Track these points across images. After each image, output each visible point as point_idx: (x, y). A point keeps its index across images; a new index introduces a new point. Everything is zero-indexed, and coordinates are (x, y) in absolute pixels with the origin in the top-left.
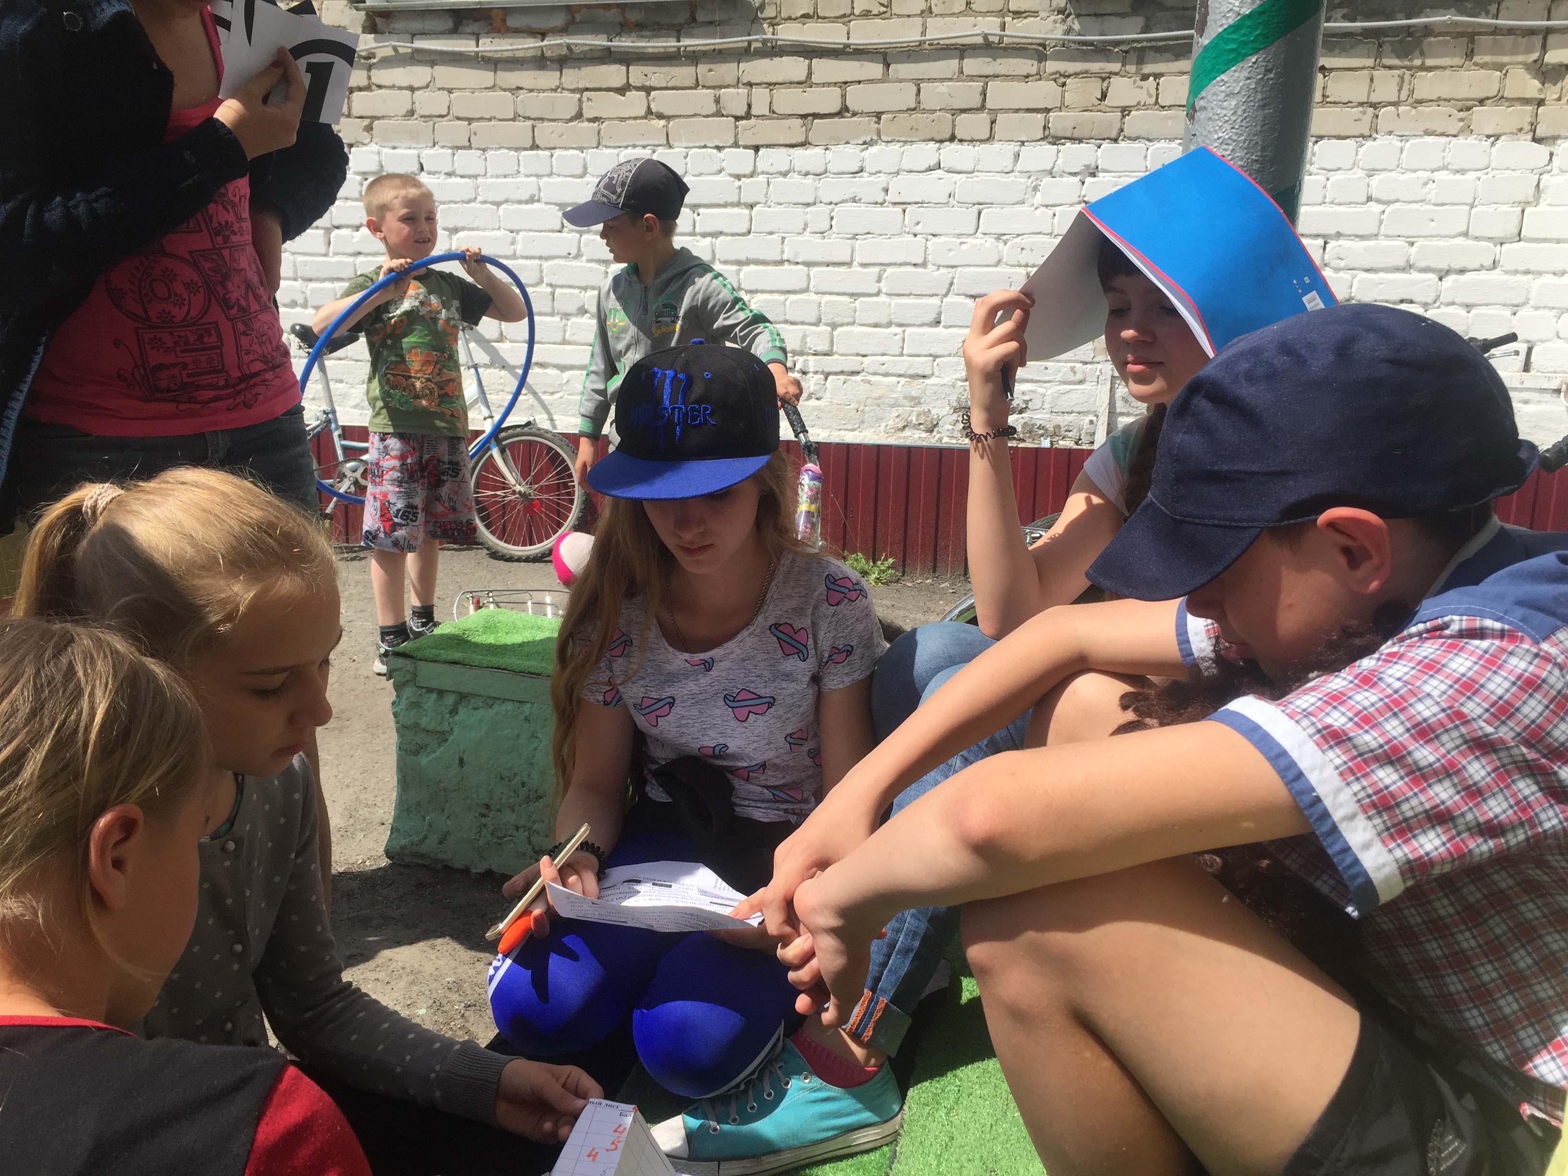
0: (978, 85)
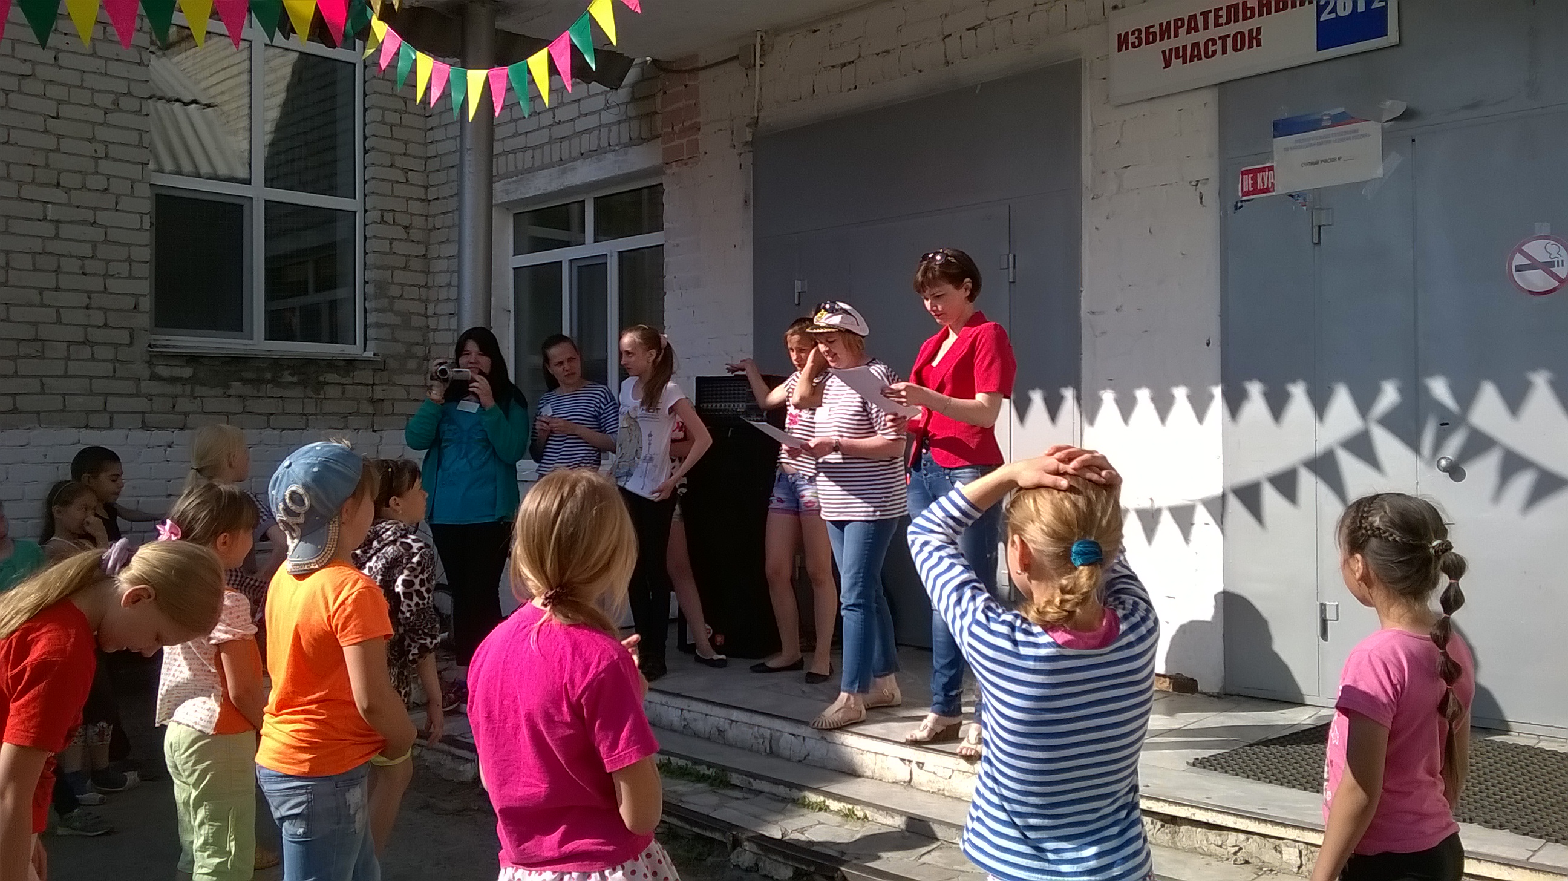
0: (102, 398)
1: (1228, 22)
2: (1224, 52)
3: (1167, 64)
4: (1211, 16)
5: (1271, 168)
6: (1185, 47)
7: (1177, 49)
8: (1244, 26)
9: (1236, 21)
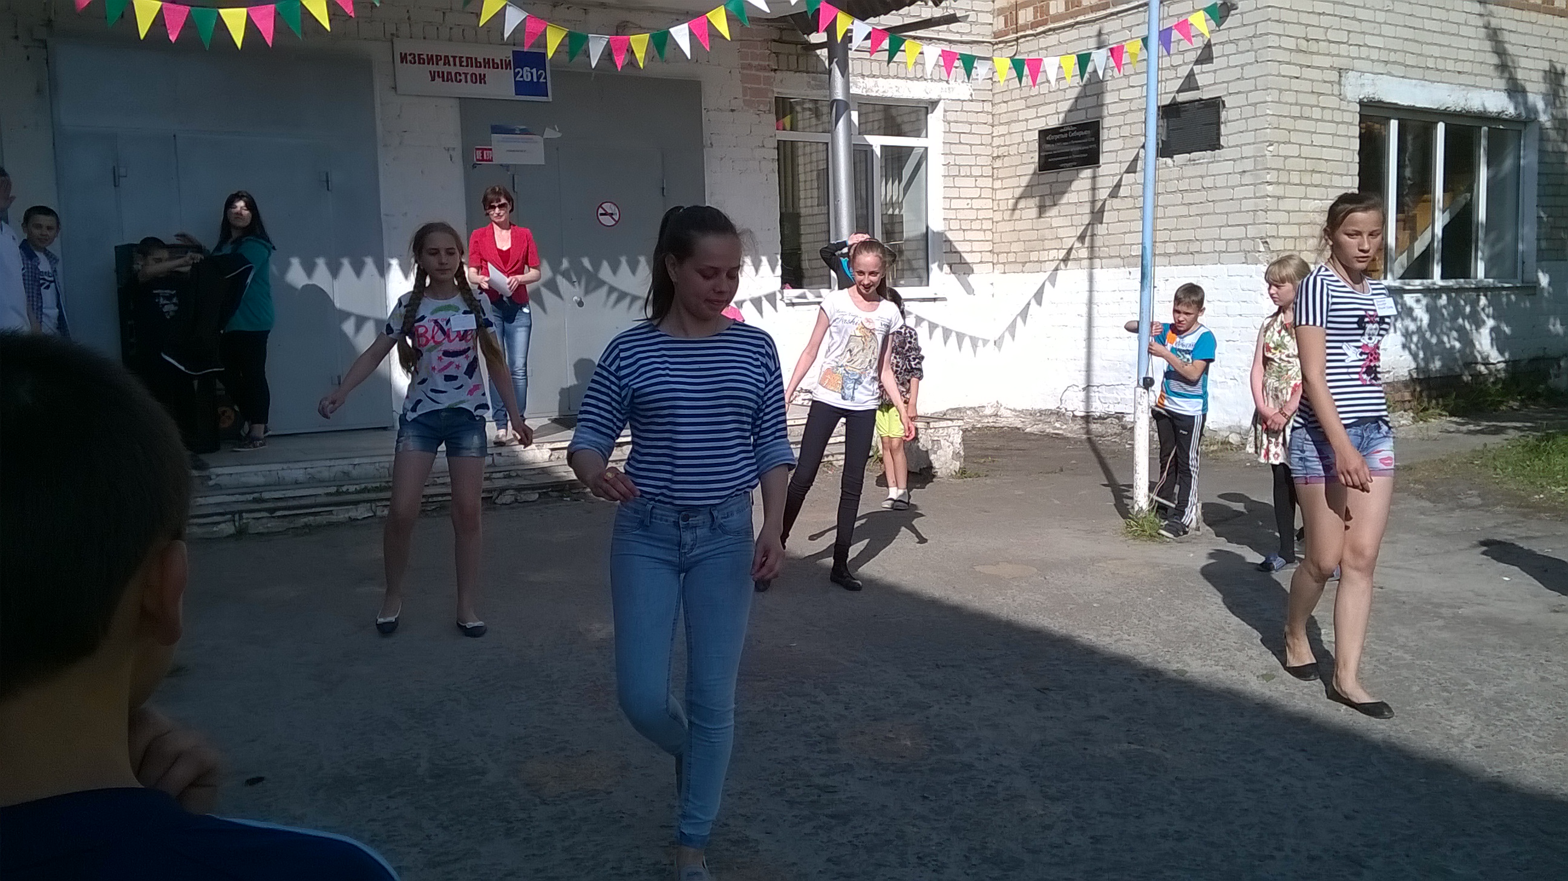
1: (467, 66)
2: (466, 82)
3: (433, 79)
4: (457, 59)
5: (491, 150)
6: (443, 73)
7: (438, 72)
8: (477, 71)
9: (472, 66)
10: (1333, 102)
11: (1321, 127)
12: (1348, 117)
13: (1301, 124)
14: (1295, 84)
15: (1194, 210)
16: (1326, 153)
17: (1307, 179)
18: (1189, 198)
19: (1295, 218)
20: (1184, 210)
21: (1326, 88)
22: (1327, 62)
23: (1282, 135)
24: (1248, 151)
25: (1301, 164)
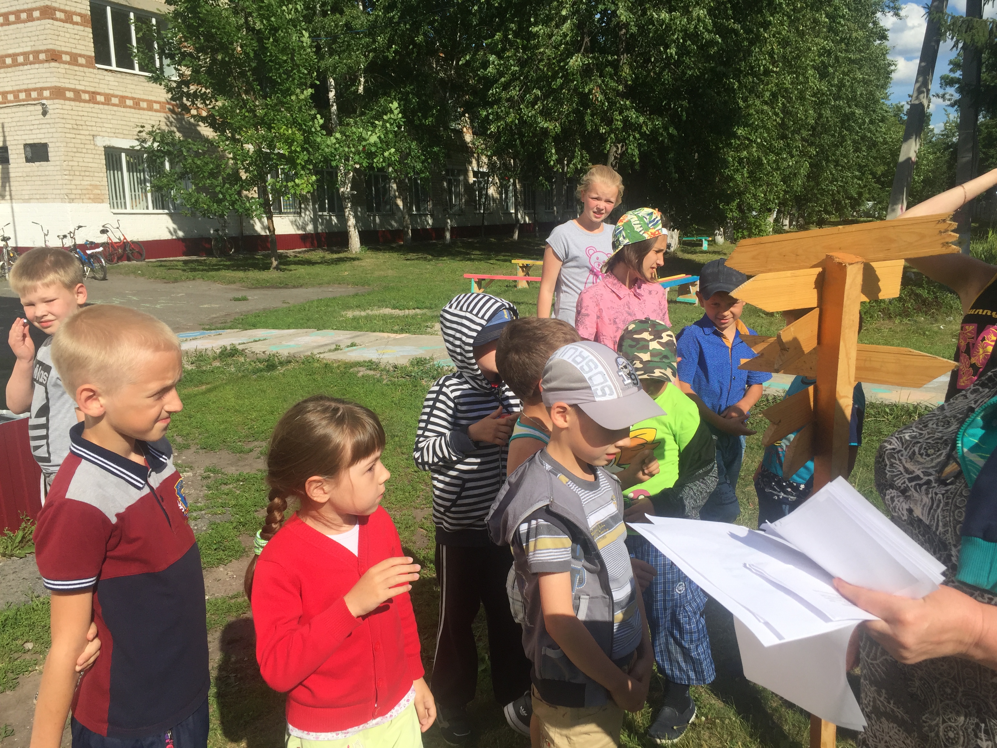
10: (93, 147)
11: (86, 155)
12: (99, 152)
13: (77, 155)
14: (73, 140)
15: (44, 183)
16: (90, 165)
17: (83, 174)
18: (42, 178)
19: (79, 187)
20: (40, 183)
21: (88, 142)
22: (87, 133)
23: (71, 158)
24: (58, 163)
25: (80, 168)
